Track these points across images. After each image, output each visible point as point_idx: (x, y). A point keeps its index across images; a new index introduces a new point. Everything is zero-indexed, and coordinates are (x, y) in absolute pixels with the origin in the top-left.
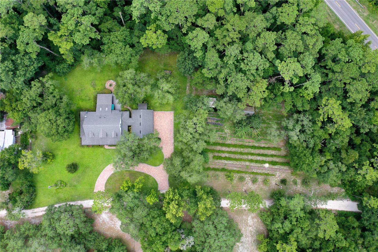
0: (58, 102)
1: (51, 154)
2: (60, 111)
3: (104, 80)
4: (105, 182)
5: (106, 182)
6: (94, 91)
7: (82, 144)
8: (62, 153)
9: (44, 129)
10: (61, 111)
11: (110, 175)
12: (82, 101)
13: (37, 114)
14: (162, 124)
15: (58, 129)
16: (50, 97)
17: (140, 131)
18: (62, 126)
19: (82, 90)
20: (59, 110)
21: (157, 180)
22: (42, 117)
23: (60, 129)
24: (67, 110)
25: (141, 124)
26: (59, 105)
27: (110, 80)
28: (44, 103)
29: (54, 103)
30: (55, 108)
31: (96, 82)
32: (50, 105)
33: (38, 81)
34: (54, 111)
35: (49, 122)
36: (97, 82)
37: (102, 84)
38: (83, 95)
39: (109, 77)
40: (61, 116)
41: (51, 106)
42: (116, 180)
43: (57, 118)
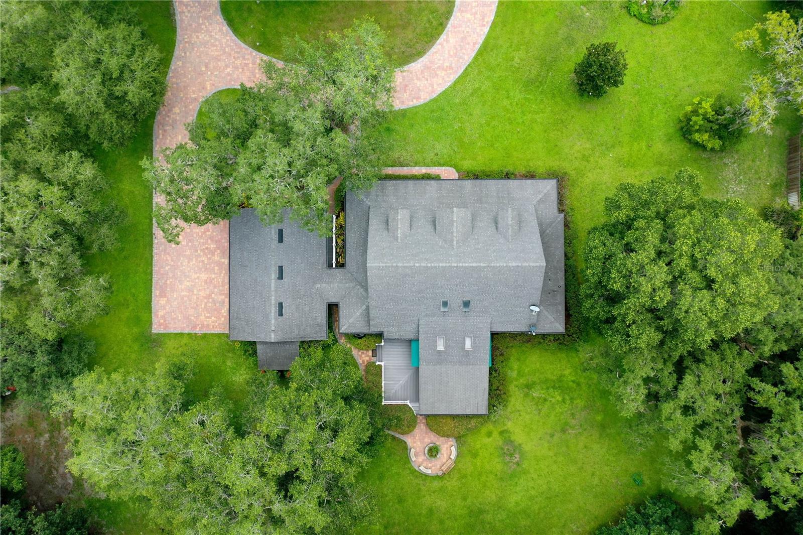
0: (669, 382)
1: (697, 137)
2: (657, 337)
3: (465, 476)
4: (452, 21)
5: (448, 19)
6: (509, 425)
7: (553, 182)
8: (649, 147)
9: (744, 233)
10: (648, 336)
11: (433, 50)
12: (560, 379)
13: (779, 320)
14: (204, 276)
15: (663, 240)
16: (708, 408)
17: (281, 240)
18: (644, 255)
19: (564, 431)
20: (662, 343)
21: (226, 28)
22: (752, 305)
23: (653, 238)
24: (618, 339)
25: (274, 275)
26: (660, 366)
27: (437, 477)
28: (737, 376)
29: (688, 379)
30: (682, 350)
31: (499, 467)
32: (711, 366)
33: (775, 500)
34: (690, 335)
35: (712, 272)
36: (497, 465)
37: (475, 455)
38: (558, 410)
39: (442, 490)
40: (651, 310)
41: (703, 361)
42: (404, 27)
43: (669, 297)
